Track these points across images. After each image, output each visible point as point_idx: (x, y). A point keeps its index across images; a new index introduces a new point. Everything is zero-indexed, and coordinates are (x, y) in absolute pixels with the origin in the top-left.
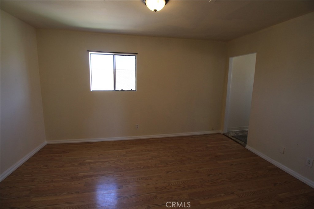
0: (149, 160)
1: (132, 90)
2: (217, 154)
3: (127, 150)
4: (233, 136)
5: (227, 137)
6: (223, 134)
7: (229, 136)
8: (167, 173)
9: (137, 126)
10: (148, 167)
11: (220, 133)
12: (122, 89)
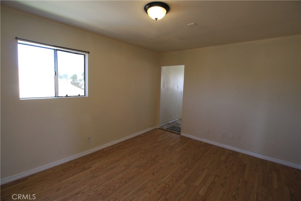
0: (126, 170)
1: (79, 95)
2: (170, 145)
3: (90, 169)
4: (167, 129)
5: (163, 130)
6: (159, 128)
7: (165, 129)
8: (153, 175)
9: (89, 138)
10: (132, 177)
11: (157, 128)
12: (67, 95)
